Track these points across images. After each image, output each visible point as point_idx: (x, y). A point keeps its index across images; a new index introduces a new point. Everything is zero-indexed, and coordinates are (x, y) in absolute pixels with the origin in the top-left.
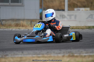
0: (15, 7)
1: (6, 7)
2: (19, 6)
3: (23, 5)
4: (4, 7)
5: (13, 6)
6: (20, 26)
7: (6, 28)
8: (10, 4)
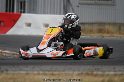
0: (103, 6)
1: (90, 6)
2: (108, 5)
3: (114, 4)
4: (86, 6)
5: (100, 5)
6: (104, 33)
7: (85, 34)
8: (96, 2)
